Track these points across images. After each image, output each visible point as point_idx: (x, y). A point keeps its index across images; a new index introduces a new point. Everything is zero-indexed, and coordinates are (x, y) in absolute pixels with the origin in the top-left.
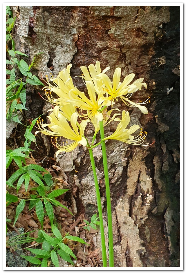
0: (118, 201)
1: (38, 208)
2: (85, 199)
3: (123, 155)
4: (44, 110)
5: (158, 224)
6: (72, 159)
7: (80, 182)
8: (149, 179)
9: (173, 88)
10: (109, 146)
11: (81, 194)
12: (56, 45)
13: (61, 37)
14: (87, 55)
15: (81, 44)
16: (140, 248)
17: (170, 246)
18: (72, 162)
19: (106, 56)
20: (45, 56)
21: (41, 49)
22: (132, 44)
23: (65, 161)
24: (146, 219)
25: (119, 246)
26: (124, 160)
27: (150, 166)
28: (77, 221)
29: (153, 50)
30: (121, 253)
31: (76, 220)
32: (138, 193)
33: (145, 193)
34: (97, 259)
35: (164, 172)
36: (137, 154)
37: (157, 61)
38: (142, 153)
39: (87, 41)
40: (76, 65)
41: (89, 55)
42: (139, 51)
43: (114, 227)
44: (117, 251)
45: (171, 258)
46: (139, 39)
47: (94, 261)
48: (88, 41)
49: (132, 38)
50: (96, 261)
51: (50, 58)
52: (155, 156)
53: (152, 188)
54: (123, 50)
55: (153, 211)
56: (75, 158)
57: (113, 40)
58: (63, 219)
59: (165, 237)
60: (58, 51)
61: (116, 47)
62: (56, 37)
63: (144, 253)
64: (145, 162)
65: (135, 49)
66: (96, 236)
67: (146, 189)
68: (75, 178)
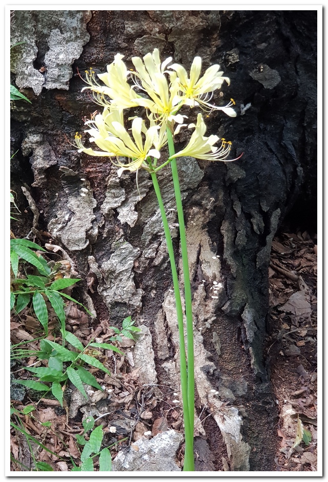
0: (165, 294)
1: (38, 305)
2: (108, 295)
3: (172, 219)
4: (25, 146)
5: (232, 328)
6: (84, 229)
7: (99, 267)
8: (215, 258)
9: (251, 105)
10: (146, 204)
11: (102, 288)
12: (49, 28)
13: (60, 15)
14: (107, 46)
15: (96, 26)
16: (205, 364)
17: (252, 361)
18: (85, 233)
19: (142, 47)
20: (29, 49)
21: (20, 36)
22: (184, 27)
23: (70, 233)
24: (214, 321)
25: (172, 362)
26: (173, 228)
27: (217, 238)
28: (97, 330)
29: (218, 37)
30: (175, 372)
31: (94, 330)
32: (198, 281)
33: (210, 280)
34: (137, 384)
35: (239, 248)
36: (194, 218)
37: (225, 56)
38: (203, 215)
39: (106, 22)
40: (89, 63)
41: (112, 46)
42: (196, 39)
43: (162, 334)
44: (169, 370)
45: (255, 381)
46: (195, 18)
47: (133, 386)
48: (110, 22)
49: (185, 17)
50: (136, 386)
51: (38, 52)
52: (223, 221)
53: (220, 272)
54: (169, 36)
55: (224, 308)
56: (88, 228)
57: (153, 20)
58: (74, 327)
59: (245, 348)
60: (55, 39)
61: (159, 33)
62: (50, 15)
63: (214, 371)
64: (207, 231)
65: (189, 36)
66: (132, 350)
67: (212, 274)
68: (91, 261)
